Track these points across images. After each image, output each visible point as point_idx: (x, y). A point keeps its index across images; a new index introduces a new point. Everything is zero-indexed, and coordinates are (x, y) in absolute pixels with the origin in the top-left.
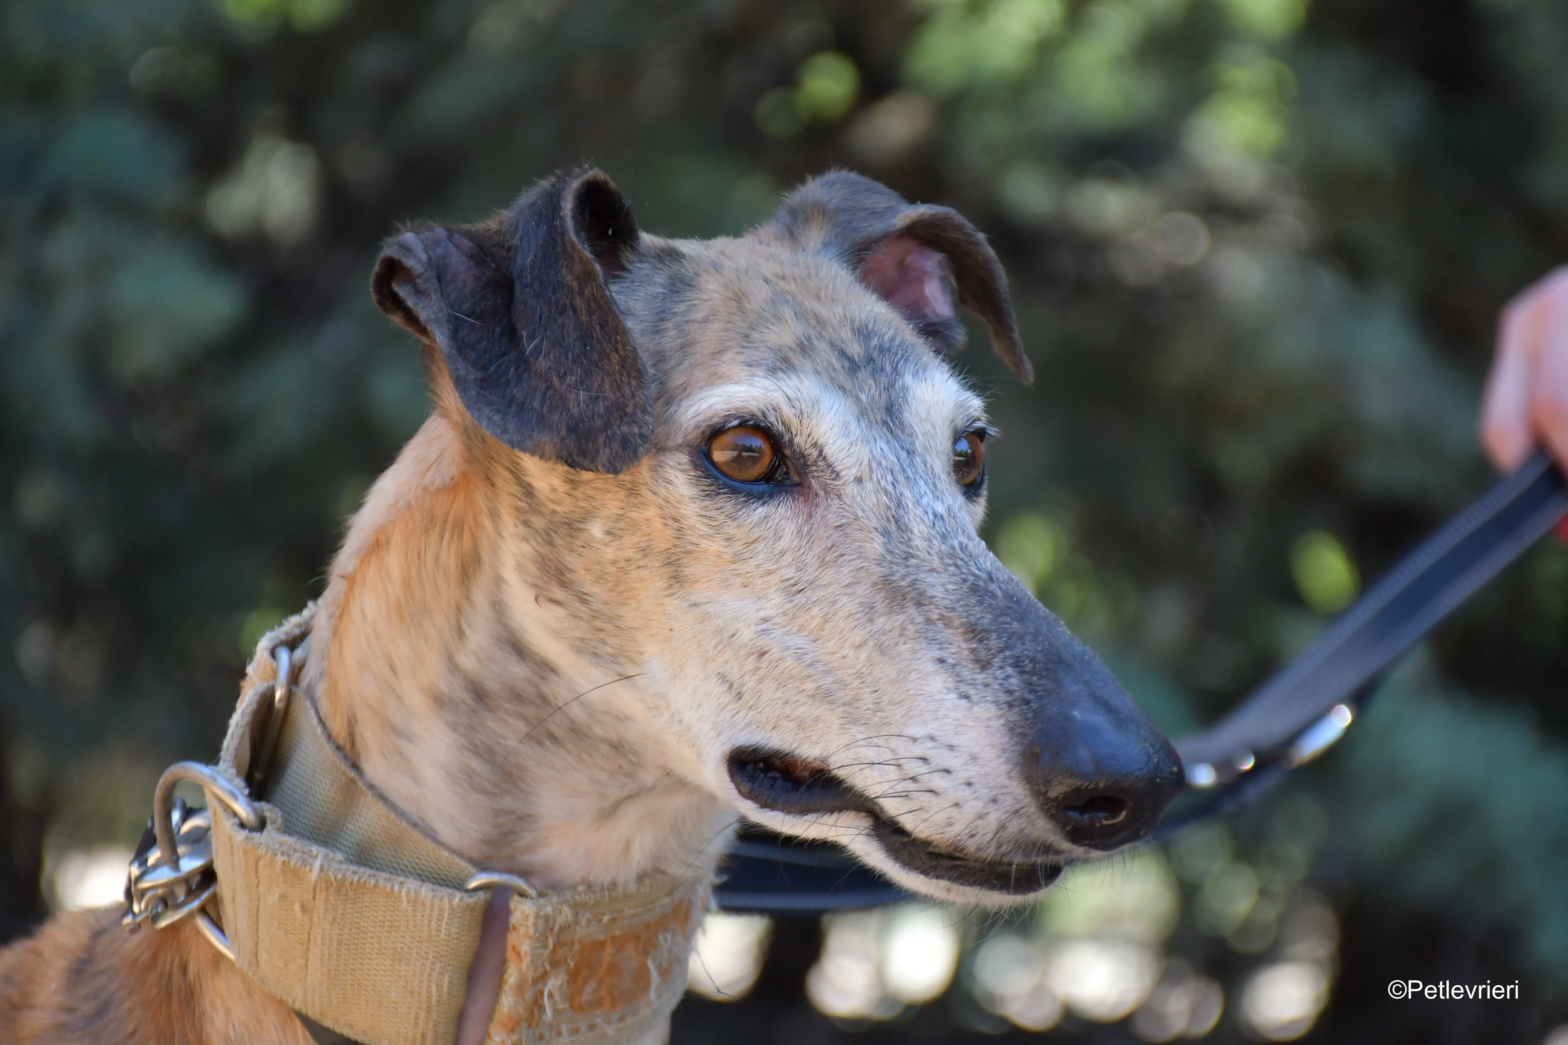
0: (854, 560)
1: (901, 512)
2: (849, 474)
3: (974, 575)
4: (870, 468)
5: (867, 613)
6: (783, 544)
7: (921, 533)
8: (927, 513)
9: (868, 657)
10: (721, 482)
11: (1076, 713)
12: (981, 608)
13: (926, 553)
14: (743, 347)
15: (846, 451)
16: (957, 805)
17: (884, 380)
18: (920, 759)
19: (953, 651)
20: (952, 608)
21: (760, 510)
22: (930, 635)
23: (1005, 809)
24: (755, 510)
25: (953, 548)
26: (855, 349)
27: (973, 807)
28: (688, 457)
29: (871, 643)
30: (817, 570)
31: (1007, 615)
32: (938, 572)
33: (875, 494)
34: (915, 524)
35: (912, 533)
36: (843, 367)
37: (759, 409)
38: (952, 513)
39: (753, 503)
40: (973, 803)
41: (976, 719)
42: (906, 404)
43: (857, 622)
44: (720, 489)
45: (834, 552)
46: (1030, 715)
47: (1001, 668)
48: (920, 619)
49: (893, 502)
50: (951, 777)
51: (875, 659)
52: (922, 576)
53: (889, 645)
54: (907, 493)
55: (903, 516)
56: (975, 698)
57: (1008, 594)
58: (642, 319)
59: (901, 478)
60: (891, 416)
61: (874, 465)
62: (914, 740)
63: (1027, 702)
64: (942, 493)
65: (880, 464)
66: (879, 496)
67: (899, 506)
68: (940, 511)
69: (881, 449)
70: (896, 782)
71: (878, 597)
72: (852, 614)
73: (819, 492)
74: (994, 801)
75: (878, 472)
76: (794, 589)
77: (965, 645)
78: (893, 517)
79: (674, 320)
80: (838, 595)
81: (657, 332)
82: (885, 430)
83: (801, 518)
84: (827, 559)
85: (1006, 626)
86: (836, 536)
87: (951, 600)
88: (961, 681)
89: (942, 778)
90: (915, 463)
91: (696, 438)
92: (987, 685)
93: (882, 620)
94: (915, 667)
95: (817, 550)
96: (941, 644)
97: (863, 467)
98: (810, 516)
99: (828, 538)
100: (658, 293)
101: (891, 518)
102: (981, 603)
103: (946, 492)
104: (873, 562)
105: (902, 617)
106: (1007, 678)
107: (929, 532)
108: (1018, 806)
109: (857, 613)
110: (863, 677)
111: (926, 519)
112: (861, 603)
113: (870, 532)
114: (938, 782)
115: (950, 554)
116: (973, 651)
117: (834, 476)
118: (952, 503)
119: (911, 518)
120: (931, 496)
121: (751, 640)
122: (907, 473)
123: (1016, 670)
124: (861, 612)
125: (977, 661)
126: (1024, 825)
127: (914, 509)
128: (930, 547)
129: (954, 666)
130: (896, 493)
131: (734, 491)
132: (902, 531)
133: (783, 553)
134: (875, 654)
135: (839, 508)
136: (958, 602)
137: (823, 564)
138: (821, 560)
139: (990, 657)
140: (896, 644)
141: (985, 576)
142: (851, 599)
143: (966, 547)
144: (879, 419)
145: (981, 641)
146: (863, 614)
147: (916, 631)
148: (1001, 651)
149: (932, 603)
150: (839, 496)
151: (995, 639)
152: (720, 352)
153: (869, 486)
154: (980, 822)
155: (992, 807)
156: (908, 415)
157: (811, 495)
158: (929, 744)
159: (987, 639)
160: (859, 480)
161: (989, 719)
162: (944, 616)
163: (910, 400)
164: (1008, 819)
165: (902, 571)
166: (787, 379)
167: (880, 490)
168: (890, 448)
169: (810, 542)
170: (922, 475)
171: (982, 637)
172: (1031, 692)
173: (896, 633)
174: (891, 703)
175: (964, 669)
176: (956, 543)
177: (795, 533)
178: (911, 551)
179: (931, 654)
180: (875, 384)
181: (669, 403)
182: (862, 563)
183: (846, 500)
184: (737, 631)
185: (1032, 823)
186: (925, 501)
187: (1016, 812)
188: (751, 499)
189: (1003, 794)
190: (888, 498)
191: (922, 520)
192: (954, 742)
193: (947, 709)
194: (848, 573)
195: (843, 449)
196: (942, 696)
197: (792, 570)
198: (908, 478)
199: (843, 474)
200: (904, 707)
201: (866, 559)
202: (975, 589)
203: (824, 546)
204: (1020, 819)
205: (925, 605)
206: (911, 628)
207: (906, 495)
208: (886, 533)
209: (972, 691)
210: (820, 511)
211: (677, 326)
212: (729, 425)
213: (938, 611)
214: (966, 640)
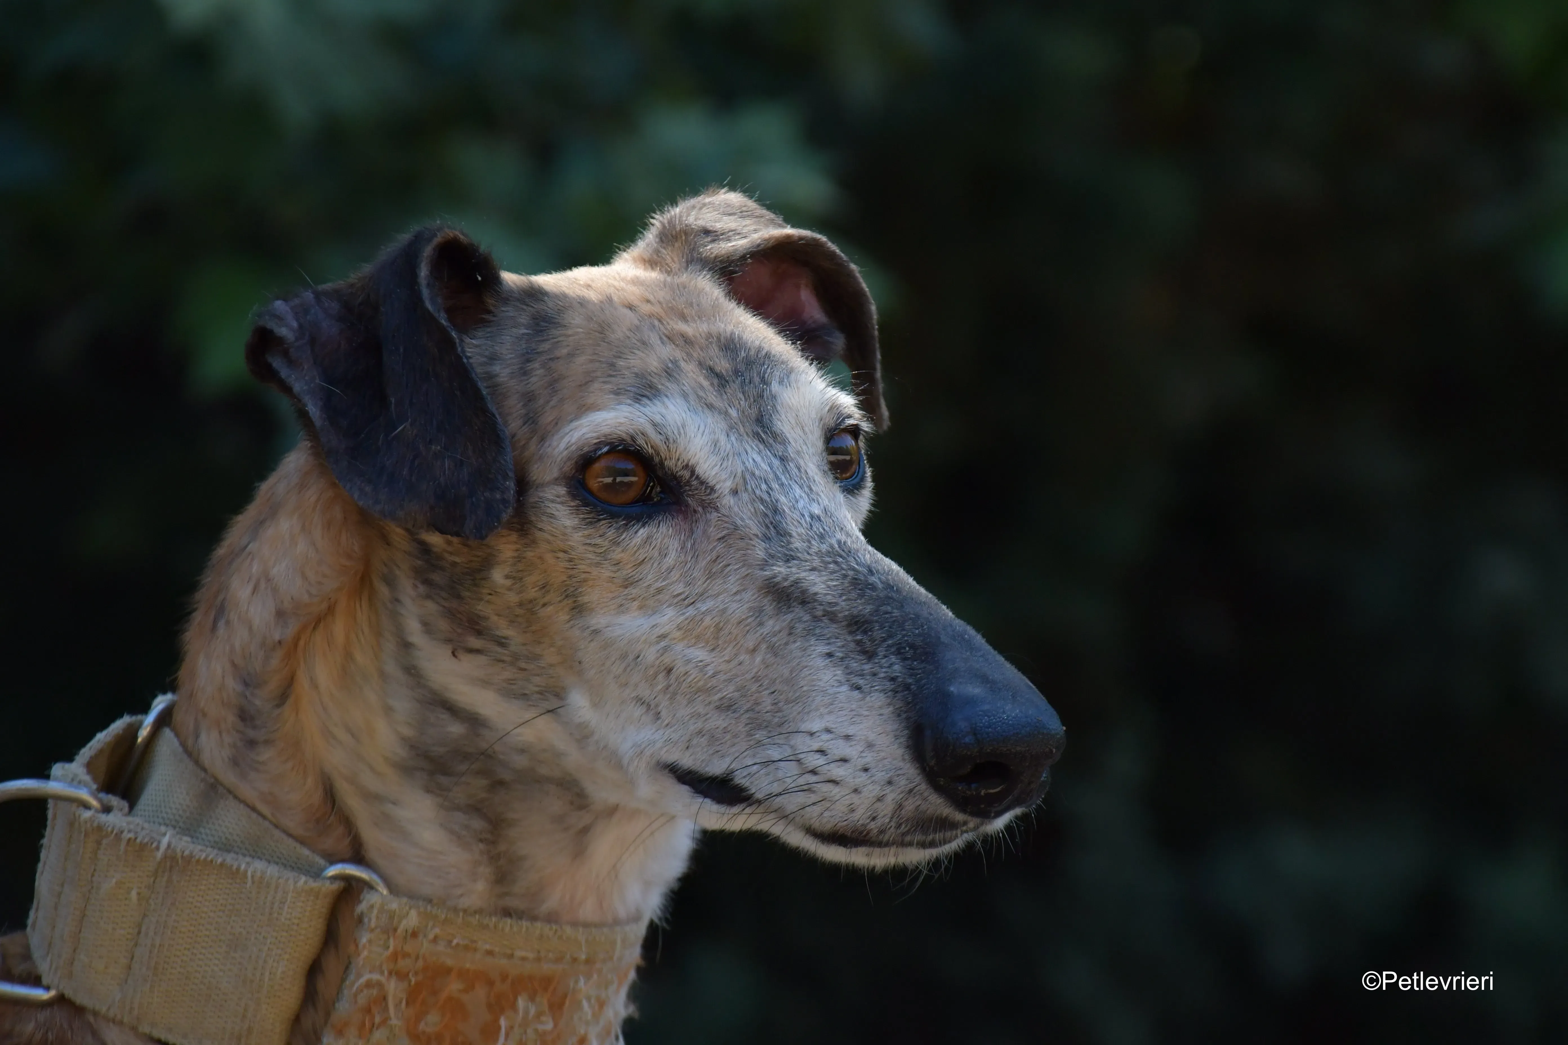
0: (738, 569)
1: (778, 518)
2: (725, 486)
3: (854, 569)
4: (744, 479)
5: (757, 617)
6: (670, 560)
7: (799, 535)
8: (803, 516)
9: (764, 659)
10: (599, 509)
11: (952, 689)
12: (863, 601)
13: (806, 554)
14: (611, 376)
15: (718, 467)
16: (856, 791)
17: (752, 392)
18: (818, 751)
19: (839, 644)
20: (835, 603)
21: (641, 531)
22: (817, 631)
23: (900, 789)
24: (636, 533)
25: (832, 546)
26: (723, 365)
27: (871, 791)
28: (565, 489)
29: (763, 646)
30: (706, 582)
31: (888, 604)
32: (820, 571)
33: (752, 504)
34: (793, 528)
35: (791, 536)
36: (712, 384)
37: (627, 434)
38: (828, 513)
39: (634, 525)
40: (870, 787)
41: (870, 708)
42: (776, 413)
43: (748, 628)
44: (599, 515)
45: (720, 563)
46: (913, 698)
47: (885, 657)
48: (807, 617)
49: (770, 509)
50: (847, 765)
51: (770, 660)
52: (804, 575)
53: (780, 645)
55: (780, 522)
56: (866, 688)
57: (889, 585)
58: (509, 362)
59: (775, 486)
60: (763, 426)
61: (748, 477)
62: (812, 734)
63: (908, 687)
64: (818, 495)
65: (753, 474)
66: (755, 505)
67: (776, 512)
68: (816, 512)
69: (754, 460)
70: (797, 777)
71: (766, 601)
72: (743, 620)
73: (696, 509)
74: (890, 783)
75: (753, 483)
76: (686, 602)
77: (849, 638)
78: (772, 523)
79: (539, 359)
80: (727, 603)
81: (525, 373)
82: (757, 442)
83: (683, 535)
84: (714, 570)
85: (887, 616)
86: (720, 547)
87: (833, 596)
88: (852, 673)
89: (839, 767)
90: (789, 469)
91: (571, 470)
92: (875, 675)
93: (771, 622)
94: (805, 664)
95: (703, 563)
96: (828, 639)
97: (737, 479)
98: (692, 532)
99: (712, 550)
100: (523, 334)
101: (770, 525)
102: (861, 596)
103: (821, 494)
104: (757, 567)
105: (789, 617)
106: (891, 665)
107: (808, 534)
108: (911, 786)
109: (747, 618)
110: (760, 681)
111: (803, 522)
112: (750, 609)
113: (751, 540)
114: (838, 771)
115: (829, 552)
116: (858, 643)
117: (707, 490)
118: (828, 503)
119: (789, 522)
120: (807, 499)
121: (657, 658)
122: (780, 479)
123: (899, 657)
124: (751, 616)
125: (864, 652)
126: (919, 803)
127: (791, 514)
128: (810, 548)
129: (842, 658)
130: (771, 500)
131: (613, 516)
132: (781, 535)
133: (670, 570)
134: (769, 656)
135: (719, 520)
136: (840, 597)
137: (711, 576)
138: (707, 572)
139: (874, 647)
140: (786, 644)
141: (865, 571)
142: (740, 605)
143: (845, 543)
144: (749, 431)
145: (865, 632)
146: (753, 618)
147: (804, 629)
148: (884, 640)
149: (815, 601)
150: (717, 509)
151: (878, 630)
152: (587, 383)
153: (745, 496)
154: (879, 804)
155: (888, 789)
156: (779, 423)
157: (689, 512)
158: (825, 737)
159: (870, 630)
160: (735, 492)
161: (880, 708)
162: (828, 612)
163: (779, 408)
164: (904, 799)
165: (784, 572)
166: (651, 405)
167: (757, 500)
168: (762, 458)
169: (696, 557)
170: (796, 479)
171: (866, 628)
172: (912, 676)
173: (784, 634)
174: (787, 702)
175: (852, 661)
176: (834, 541)
177: (679, 549)
178: (792, 553)
179: (820, 649)
180: (745, 397)
181: (543, 439)
182: (747, 570)
183: (723, 511)
184: (641, 651)
185: (925, 799)
186: (801, 504)
187: (911, 791)
188: (631, 522)
189: (898, 775)
190: (764, 506)
191: (800, 523)
192: (850, 732)
193: (841, 702)
194: (735, 582)
195: (716, 465)
196: (835, 689)
197: (681, 585)
198: (782, 485)
199: (718, 487)
200: (800, 704)
201: (750, 566)
202: (855, 582)
203: (709, 558)
204: (914, 797)
205: (809, 603)
206: (799, 627)
207: (781, 500)
208: (767, 538)
209: (862, 682)
210: (701, 525)
211: (543, 365)
212: (600, 452)
213: (822, 607)
214: (851, 633)
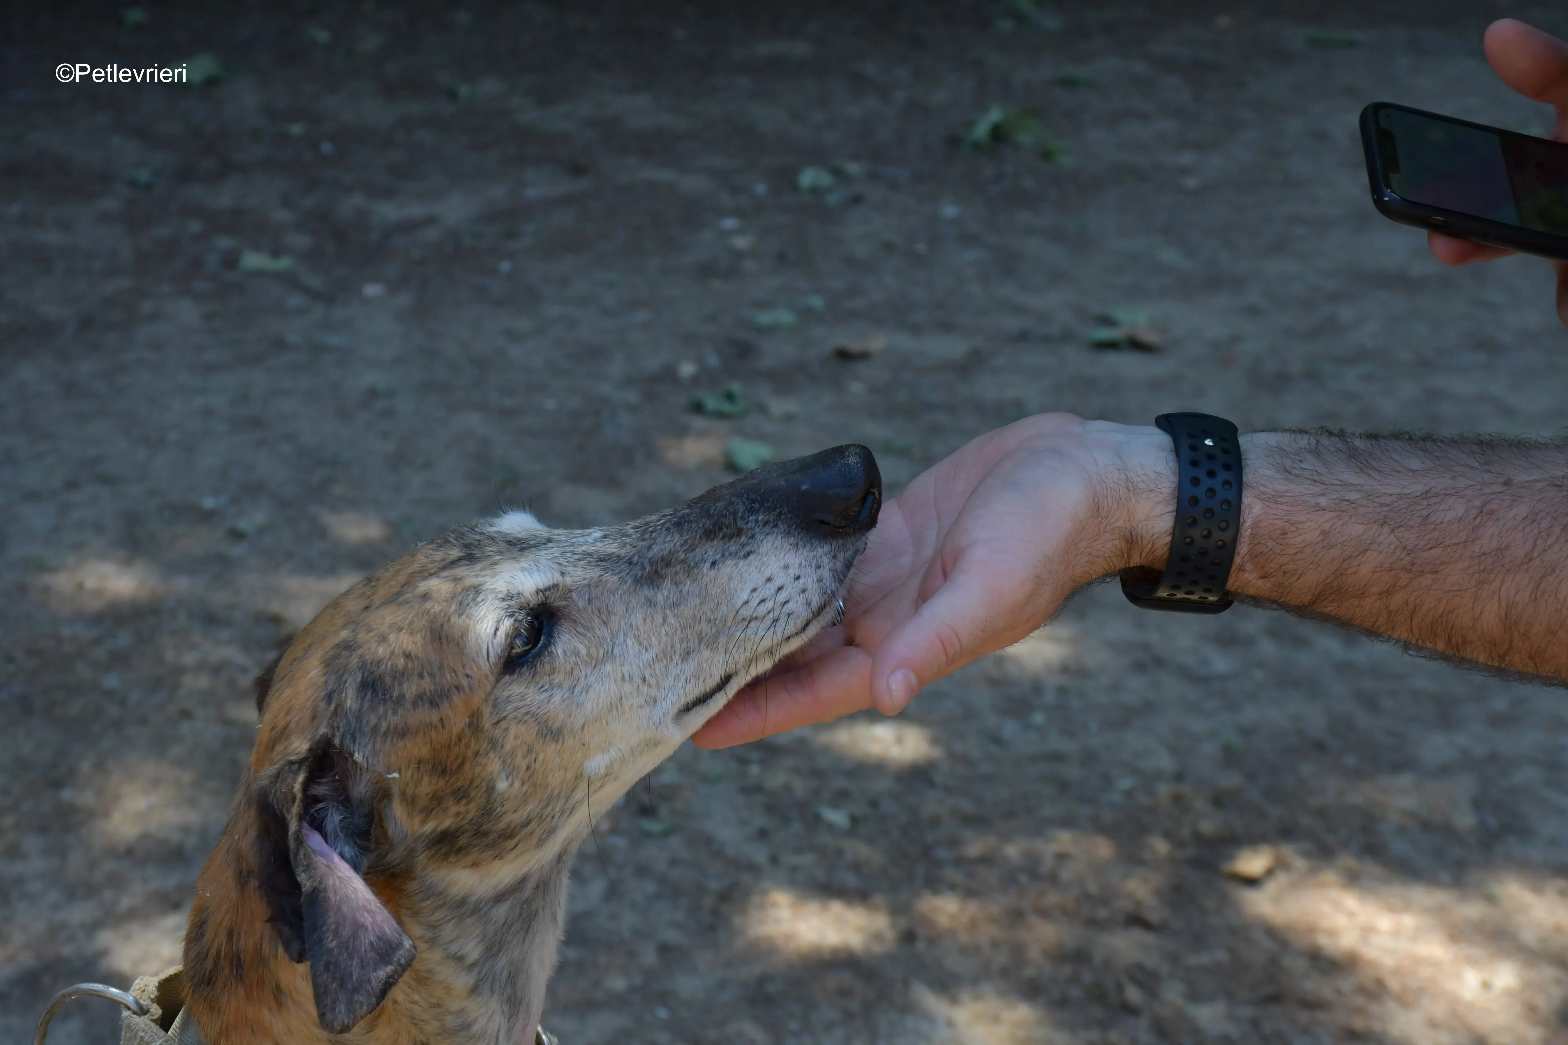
0: (613, 599)
1: (596, 555)
2: (557, 578)
3: (665, 522)
4: (557, 564)
5: (650, 606)
7: (616, 548)
8: (601, 541)
12: (694, 524)
13: (634, 549)
16: (802, 592)
17: (486, 541)
18: (760, 603)
19: (712, 553)
20: (685, 542)
22: (692, 565)
25: (637, 532)
26: (453, 554)
27: (811, 582)
29: (668, 612)
32: (652, 544)
33: (577, 567)
34: (609, 550)
35: (614, 554)
36: (467, 565)
40: (809, 581)
41: (767, 553)
42: (512, 535)
43: (651, 616)
45: (603, 611)
46: (790, 516)
47: (747, 523)
48: (678, 568)
49: (586, 557)
50: (784, 588)
51: (679, 612)
52: (650, 554)
53: (678, 598)
54: (583, 548)
55: (599, 556)
56: (754, 548)
59: (570, 548)
60: (518, 544)
61: (556, 562)
62: (747, 602)
63: (780, 514)
65: (556, 557)
66: (579, 565)
67: (591, 555)
68: (601, 535)
69: (543, 555)
71: (645, 593)
72: (644, 616)
73: (564, 604)
74: (817, 567)
75: (562, 561)
77: (715, 543)
78: (597, 561)
80: (628, 622)
82: (529, 551)
83: (573, 628)
84: (604, 618)
86: (594, 605)
87: (678, 541)
88: (736, 553)
89: (781, 594)
90: (559, 540)
92: (752, 537)
93: (660, 596)
94: (705, 584)
96: (702, 560)
97: (555, 568)
98: (574, 621)
99: (593, 612)
101: (597, 563)
102: (689, 524)
104: (621, 586)
105: (668, 581)
106: (757, 521)
107: (618, 543)
109: (645, 613)
112: (642, 607)
113: (601, 581)
114: (782, 597)
115: (641, 534)
116: (722, 538)
117: (556, 589)
119: (603, 550)
120: (588, 537)
122: (566, 545)
123: (754, 514)
124: (646, 609)
125: (731, 537)
127: (596, 547)
128: (631, 545)
129: (723, 556)
130: (581, 555)
132: (610, 559)
133: (588, 654)
134: (676, 611)
135: (578, 594)
136: (682, 537)
137: (606, 623)
138: (603, 624)
139: (735, 528)
140: (681, 592)
142: (636, 613)
144: (518, 552)
145: (719, 531)
147: (683, 574)
148: (735, 519)
149: (673, 555)
150: (570, 591)
151: (724, 522)
153: (570, 569)
154: (822, 582)
155: (820, 571)
156: (520, 535)
158: (755, 594)
159: (722, 525)
160: (564, 574)
162: (686, 550)
163: (509, 532)
165: (638, 568)
167: (576, 563)
168: (544, 550)
169: (589, 629)
170: (568, 539)
171: (717, 529)
172: (774, 510)
173: (673, 590)
175: (730, 548)
176: (633, 530)
177: (580, 637)
178: (627, 558)
179: (705, 569)
180: (489, 546)
182: (618, 594)
183: (573, 587)
186: (591, 541)
190: (583, 560)
191: (607, 545)
192: (767, 576)
193: (746, 571)
194: (620, 607)
195: (540, 577)
196: (736, 572)
199: (556, 582)
200: (723, 602)
201: (617, 590)
202: (677, 525)
203: (596, 617)
205: (671, 560)
206: (679, 577)
208: (606, 570)
209: (748, 549)
210: (575, 609)
213: (680, 553)
214: (713, 540)
